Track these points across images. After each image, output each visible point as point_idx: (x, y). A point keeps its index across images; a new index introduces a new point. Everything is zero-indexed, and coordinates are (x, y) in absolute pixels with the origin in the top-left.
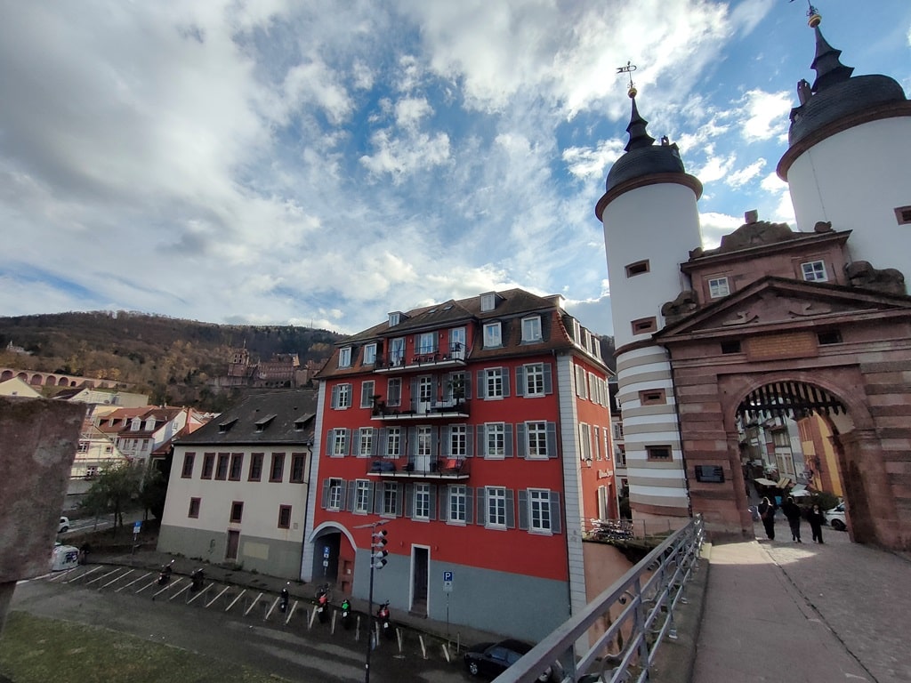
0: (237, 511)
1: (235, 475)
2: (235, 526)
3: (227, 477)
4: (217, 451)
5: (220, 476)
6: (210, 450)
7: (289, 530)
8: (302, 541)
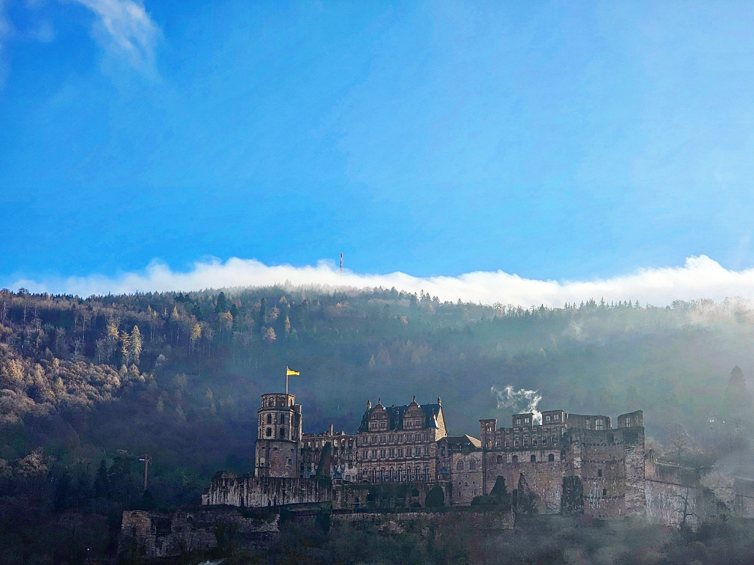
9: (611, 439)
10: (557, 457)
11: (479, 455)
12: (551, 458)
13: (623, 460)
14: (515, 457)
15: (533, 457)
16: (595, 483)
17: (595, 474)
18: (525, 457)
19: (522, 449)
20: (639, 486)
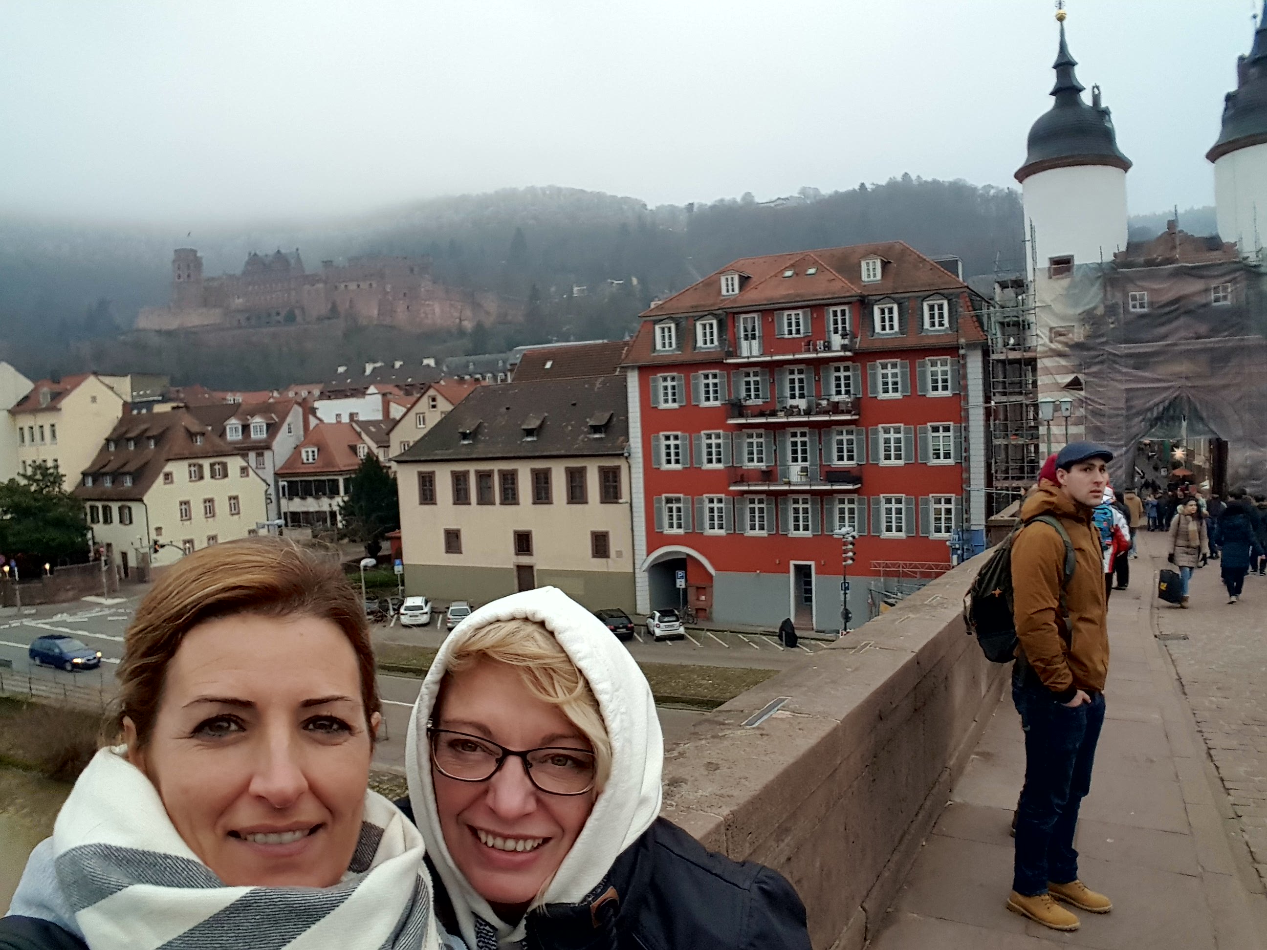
0: (523, 542)
1: (510, 497)
2: (525, 560)
3: (497, 499)
4: (472, 468)
5: (485, 499)
6: (460, 467)
7: (610, 560)
8: (631, 571)
9: (412, 270)
10: (374, 285)
11: (320, 286)
12: (371, 285)
13: (420, 285)
14: (346, 286)
15: (359, 286)
16: (401, 302)
17: (401, 295)
18: (353, 286)
19: (351, 280)
20: (431, 303)
